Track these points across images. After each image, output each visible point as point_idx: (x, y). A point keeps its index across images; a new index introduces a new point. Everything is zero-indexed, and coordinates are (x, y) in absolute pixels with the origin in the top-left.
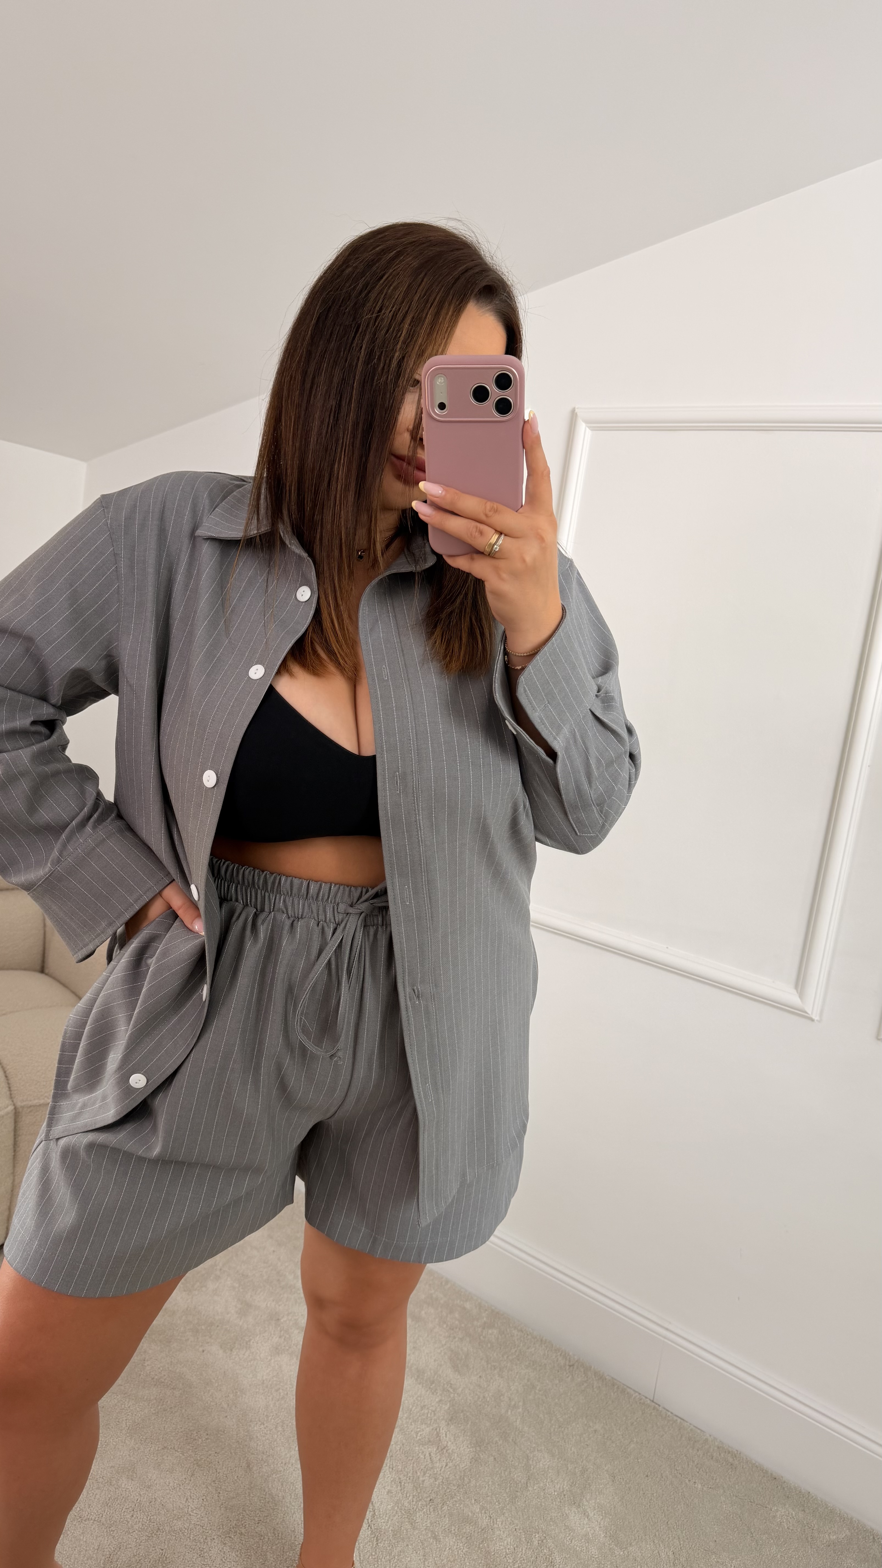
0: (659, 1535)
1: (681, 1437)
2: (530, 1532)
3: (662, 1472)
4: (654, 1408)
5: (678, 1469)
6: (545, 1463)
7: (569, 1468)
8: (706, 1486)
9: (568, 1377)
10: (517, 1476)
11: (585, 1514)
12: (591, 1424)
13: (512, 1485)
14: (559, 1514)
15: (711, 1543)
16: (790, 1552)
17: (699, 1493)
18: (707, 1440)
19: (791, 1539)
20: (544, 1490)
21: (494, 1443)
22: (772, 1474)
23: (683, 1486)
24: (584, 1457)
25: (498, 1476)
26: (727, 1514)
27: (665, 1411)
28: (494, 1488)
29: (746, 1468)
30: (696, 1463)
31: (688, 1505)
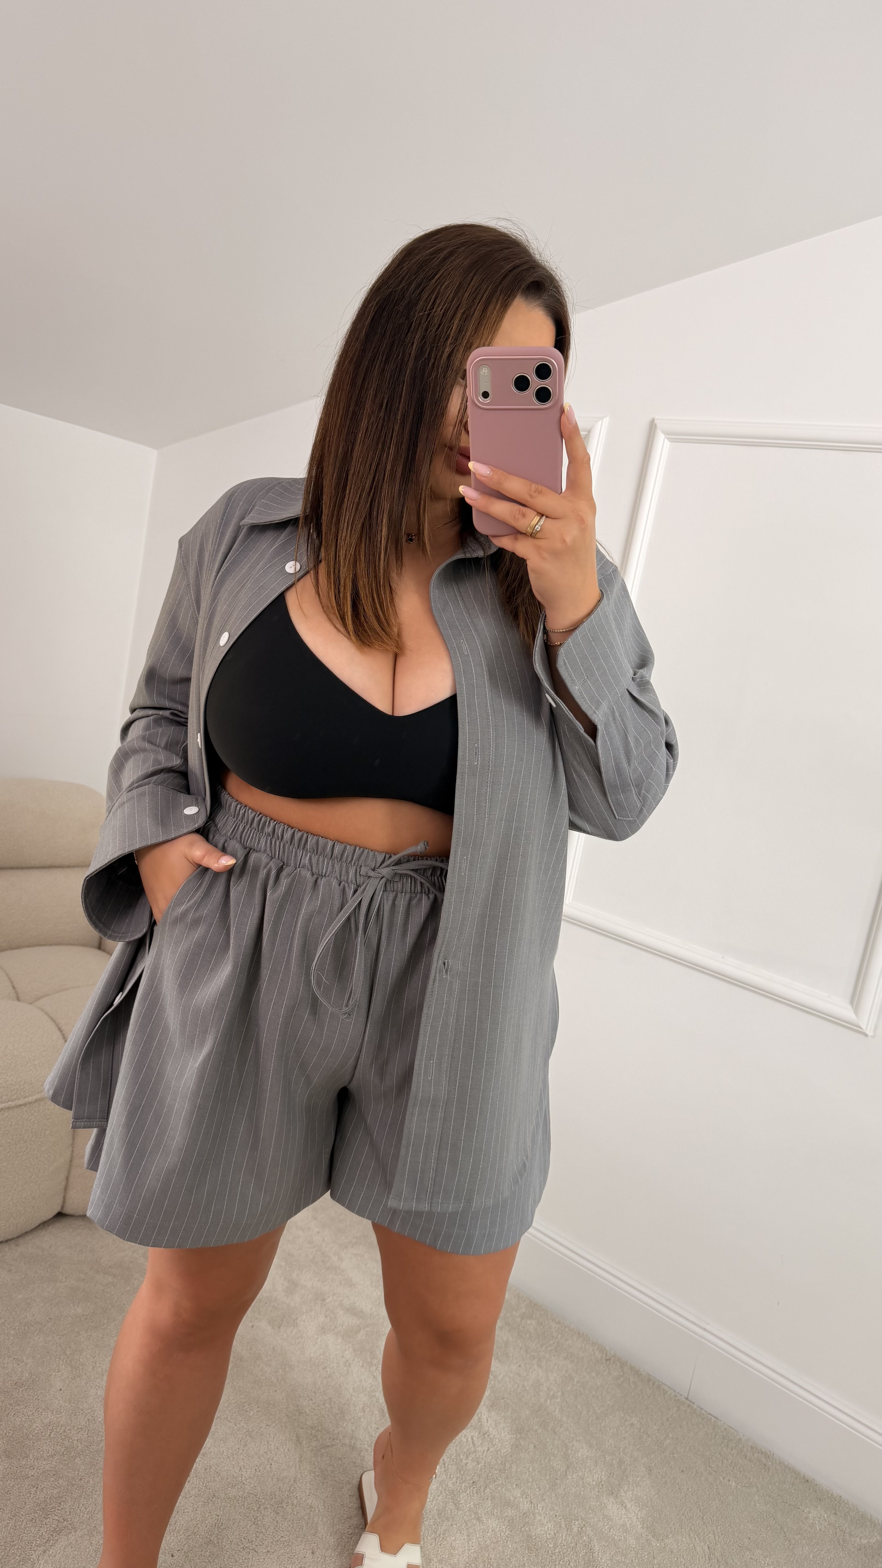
0: (694, 1529)
1: (716, 1435)
2: (570, 1519)
3: (697, 1468)
4: (689, 1406)
5: (712, 1466)
6: (583, 1453)
7: (607, 1459)
8: (740, 1484)
9: (605, 1371)
10: (556, 1464)
11: (623, 1504)
12: (628, 1418)
13: (552, 1472)
14: (598, 1503)
15: (745, 1539)
16: (822, 1553)
17: (733, 1491)
18: (740, 1439)
19: (822, 1540)
20: (583, 1479)
21: (534, 1430)
22: (804, 1476)
23: (718, 1483)
24: (622, 1449)
25: (538, 1463)
26: (761, 1513)
27: (699, 1409)
28: (535, 1475)
29: (779, 1469)
30: (730, 1462)
31: (722, 1501)
